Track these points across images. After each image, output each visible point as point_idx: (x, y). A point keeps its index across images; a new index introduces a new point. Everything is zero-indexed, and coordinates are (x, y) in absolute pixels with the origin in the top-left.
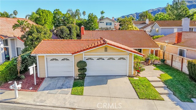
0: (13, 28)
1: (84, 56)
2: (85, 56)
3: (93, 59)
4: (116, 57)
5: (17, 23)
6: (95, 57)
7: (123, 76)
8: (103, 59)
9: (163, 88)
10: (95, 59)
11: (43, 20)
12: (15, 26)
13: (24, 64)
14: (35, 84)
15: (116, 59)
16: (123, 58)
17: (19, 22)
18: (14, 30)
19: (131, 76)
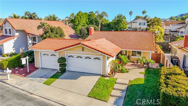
0: (37, 28)
1: (65, 54)
2: (67, 54)
3: (73, 57)
4: (93, 57)
5: (40, 25)
6: (75, 55)
7: (98, 75)
8: (81, 58)
9: (121, 90)
10: (75, 57)
11: (77, 22)
12: (39, 27)
13: (32, 56)
14: (28, 72)
15: (92, 58)
16: (98, 58)
17: (41, 24)
18: (38, 30)
19: (105, 75)
